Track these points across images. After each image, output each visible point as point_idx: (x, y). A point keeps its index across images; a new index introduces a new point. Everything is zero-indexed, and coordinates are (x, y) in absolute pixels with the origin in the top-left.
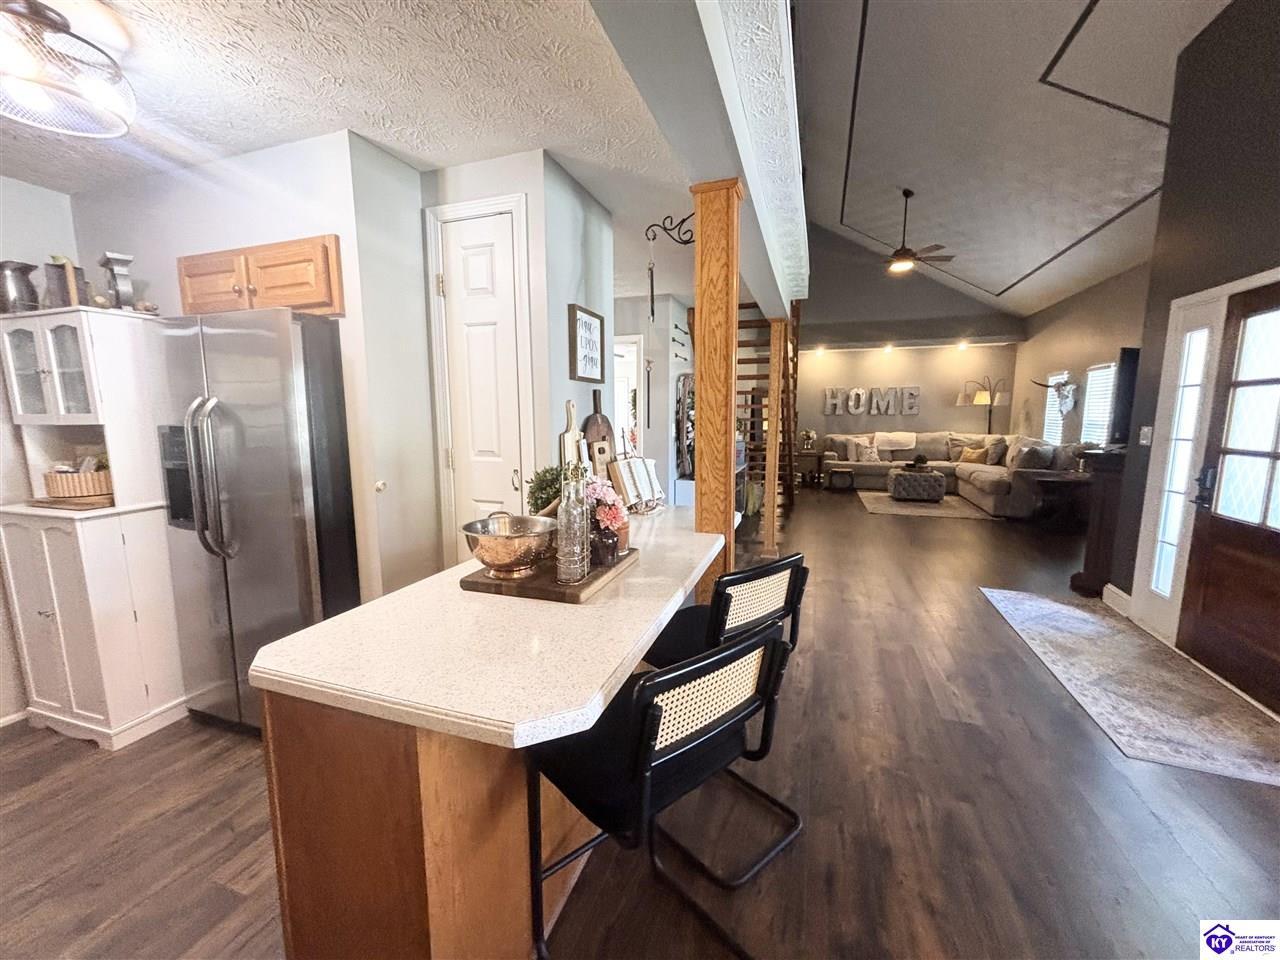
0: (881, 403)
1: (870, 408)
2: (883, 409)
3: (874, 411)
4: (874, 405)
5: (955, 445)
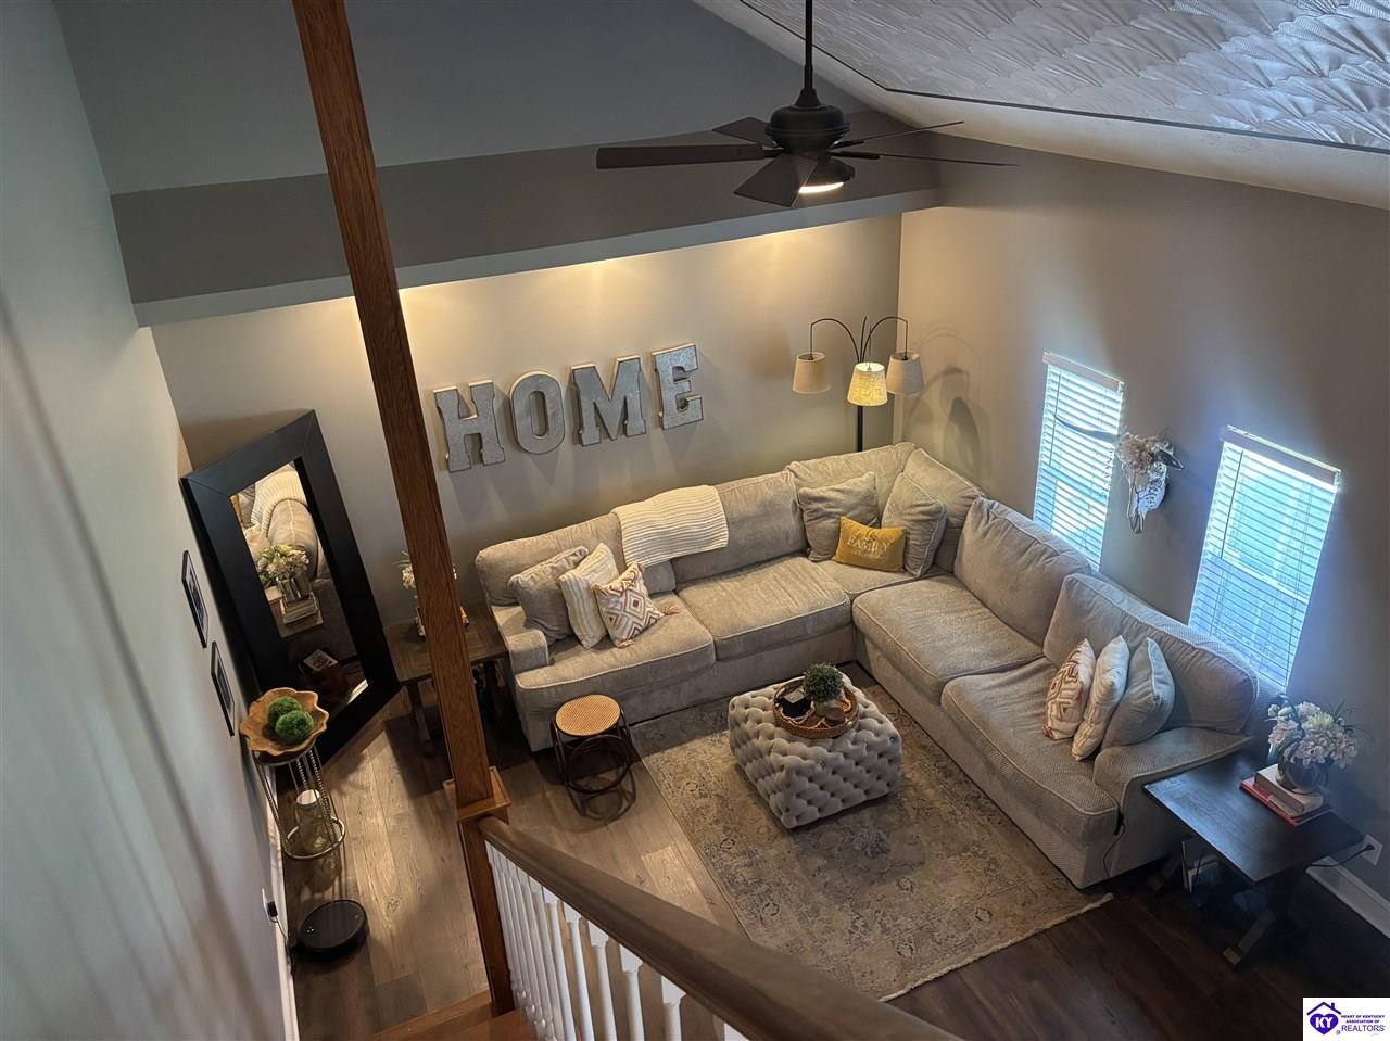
0: (605, 408)
1: (579, 427)
2: (613, 423)
4: (589, 417)
5: (819, 514)
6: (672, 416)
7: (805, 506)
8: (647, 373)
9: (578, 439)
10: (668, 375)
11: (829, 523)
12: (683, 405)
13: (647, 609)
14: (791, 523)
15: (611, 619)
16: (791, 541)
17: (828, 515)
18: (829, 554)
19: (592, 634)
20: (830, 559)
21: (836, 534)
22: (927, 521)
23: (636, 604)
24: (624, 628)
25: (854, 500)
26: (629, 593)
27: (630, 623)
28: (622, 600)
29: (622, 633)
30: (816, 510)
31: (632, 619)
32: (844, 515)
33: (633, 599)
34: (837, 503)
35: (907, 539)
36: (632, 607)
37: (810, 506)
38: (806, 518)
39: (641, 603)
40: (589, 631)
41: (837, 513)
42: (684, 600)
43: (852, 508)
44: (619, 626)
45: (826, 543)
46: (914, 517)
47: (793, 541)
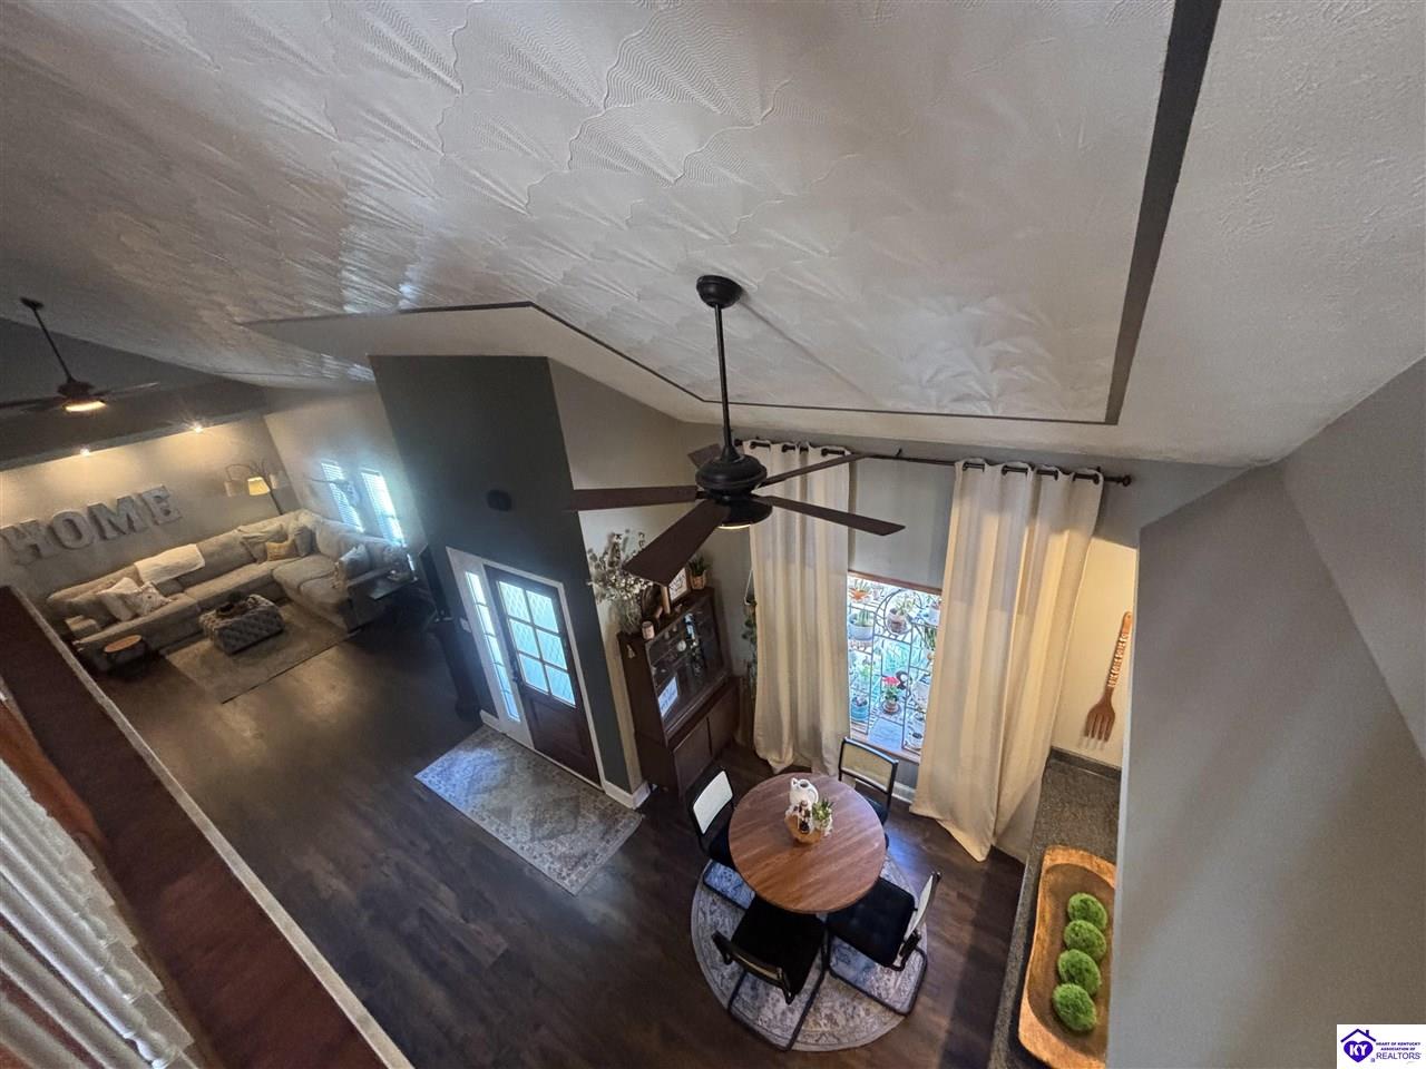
1: (102, 532)
2: (125, 527)
3: (110, 533)
6: (161, 518)
8: (140, 503)
9: (104, 538)
10: (152, 501)
11: (261, 546)
12: (167, 512)
13: (158, 599)
15: (136, 606)
17: (259, 543)
18: (263, 559)
19: (125, 615)
21: (265, 550)
22: (301, 533)
23: (150, 597)
24: (144, 608)
25: (270, 534)
26: (144, 594)
27: (147, 605)
28: (140, 597)
30: (252, 543)
33: (147, 596)
34: (262, 537)
35: (296, 543)
36: (147, 599)
37: (249, 542)
38: (248, 547)
39: (153, 596)
41: (264, 541)
42: (185, 593)
43: (270, 538)
44: (140, 608)
45: (261, 554)
47: (246, 558)
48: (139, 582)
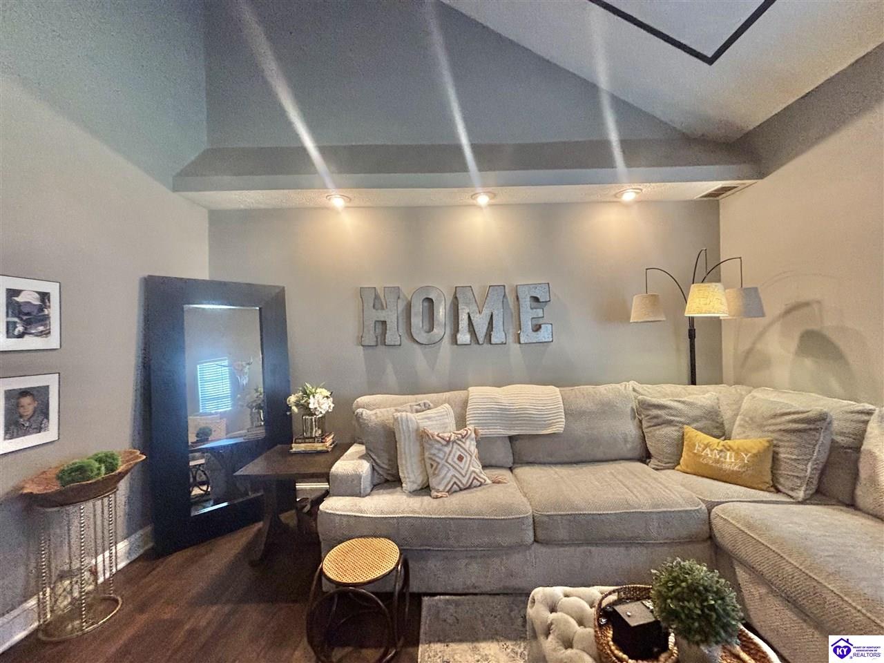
0: (476, 319)
1: (456, 330)
2: (481, 331)
3: (464, 337)
4: (464, 323)
5: (659, 421)
6: (527, 336)
7: (645, 412)
8: (511, 299)
9: (455, 339)
10: (526, 302)
11: (671, 431)
12: (537, 328)
13: (472, 469)
14: (629, 429)
15: (432, 466)
16: (629, 446)
17: (670, 423)
18: (674, 462)
19: (413, 478)
20: (674, 469)
21: (680, 443)
22: (805, 431)
23: (460, 458)
24: (443, 478)
25: (697, 413)
26: (455, 446)
27: (450, 475)
28: (447, 450)
29: (440, 484)
30: (656, 417)
31: (452, 472)
32: (688, 424)
33: (459, 453)
34: (679, 413)
35: (775, 454)
36: (456, 460)
37: (650, 413)
38: (645, 424)
39: (467, 459)
40: (410, 474)
41: (680, 422)
42: (516, 476)
43: (695, 420)
44: (438, 475)
45: (668, 450)
46: (782, 427)
47: (631, 446)
48: (461, 422)
